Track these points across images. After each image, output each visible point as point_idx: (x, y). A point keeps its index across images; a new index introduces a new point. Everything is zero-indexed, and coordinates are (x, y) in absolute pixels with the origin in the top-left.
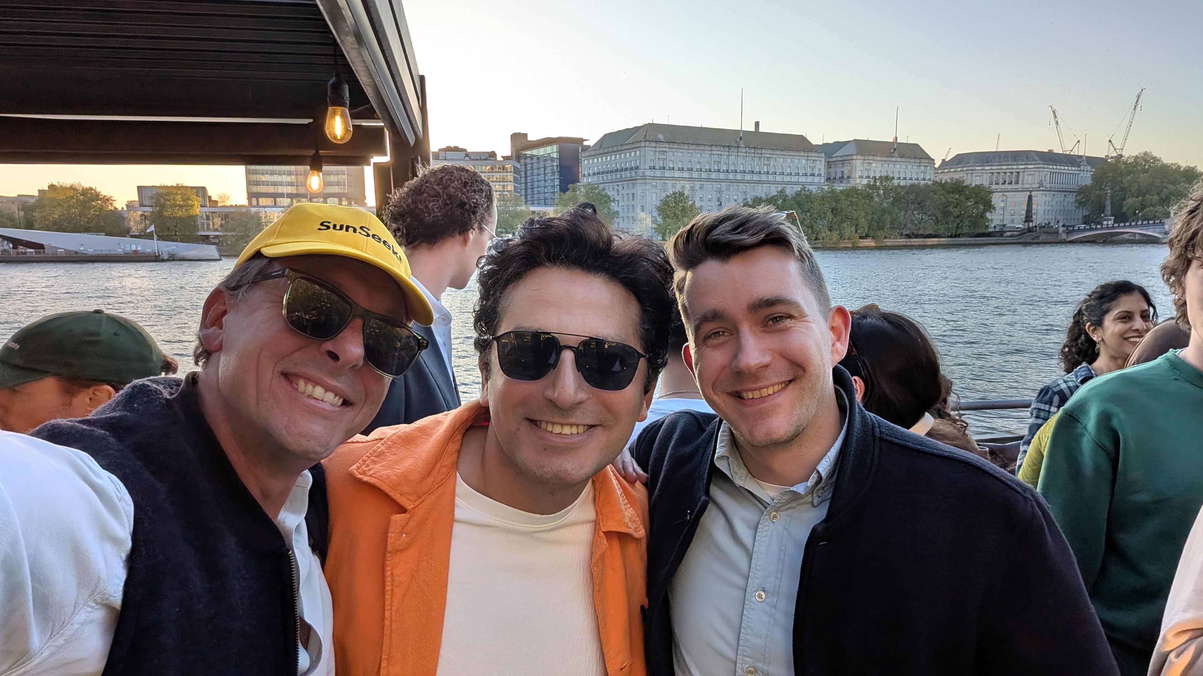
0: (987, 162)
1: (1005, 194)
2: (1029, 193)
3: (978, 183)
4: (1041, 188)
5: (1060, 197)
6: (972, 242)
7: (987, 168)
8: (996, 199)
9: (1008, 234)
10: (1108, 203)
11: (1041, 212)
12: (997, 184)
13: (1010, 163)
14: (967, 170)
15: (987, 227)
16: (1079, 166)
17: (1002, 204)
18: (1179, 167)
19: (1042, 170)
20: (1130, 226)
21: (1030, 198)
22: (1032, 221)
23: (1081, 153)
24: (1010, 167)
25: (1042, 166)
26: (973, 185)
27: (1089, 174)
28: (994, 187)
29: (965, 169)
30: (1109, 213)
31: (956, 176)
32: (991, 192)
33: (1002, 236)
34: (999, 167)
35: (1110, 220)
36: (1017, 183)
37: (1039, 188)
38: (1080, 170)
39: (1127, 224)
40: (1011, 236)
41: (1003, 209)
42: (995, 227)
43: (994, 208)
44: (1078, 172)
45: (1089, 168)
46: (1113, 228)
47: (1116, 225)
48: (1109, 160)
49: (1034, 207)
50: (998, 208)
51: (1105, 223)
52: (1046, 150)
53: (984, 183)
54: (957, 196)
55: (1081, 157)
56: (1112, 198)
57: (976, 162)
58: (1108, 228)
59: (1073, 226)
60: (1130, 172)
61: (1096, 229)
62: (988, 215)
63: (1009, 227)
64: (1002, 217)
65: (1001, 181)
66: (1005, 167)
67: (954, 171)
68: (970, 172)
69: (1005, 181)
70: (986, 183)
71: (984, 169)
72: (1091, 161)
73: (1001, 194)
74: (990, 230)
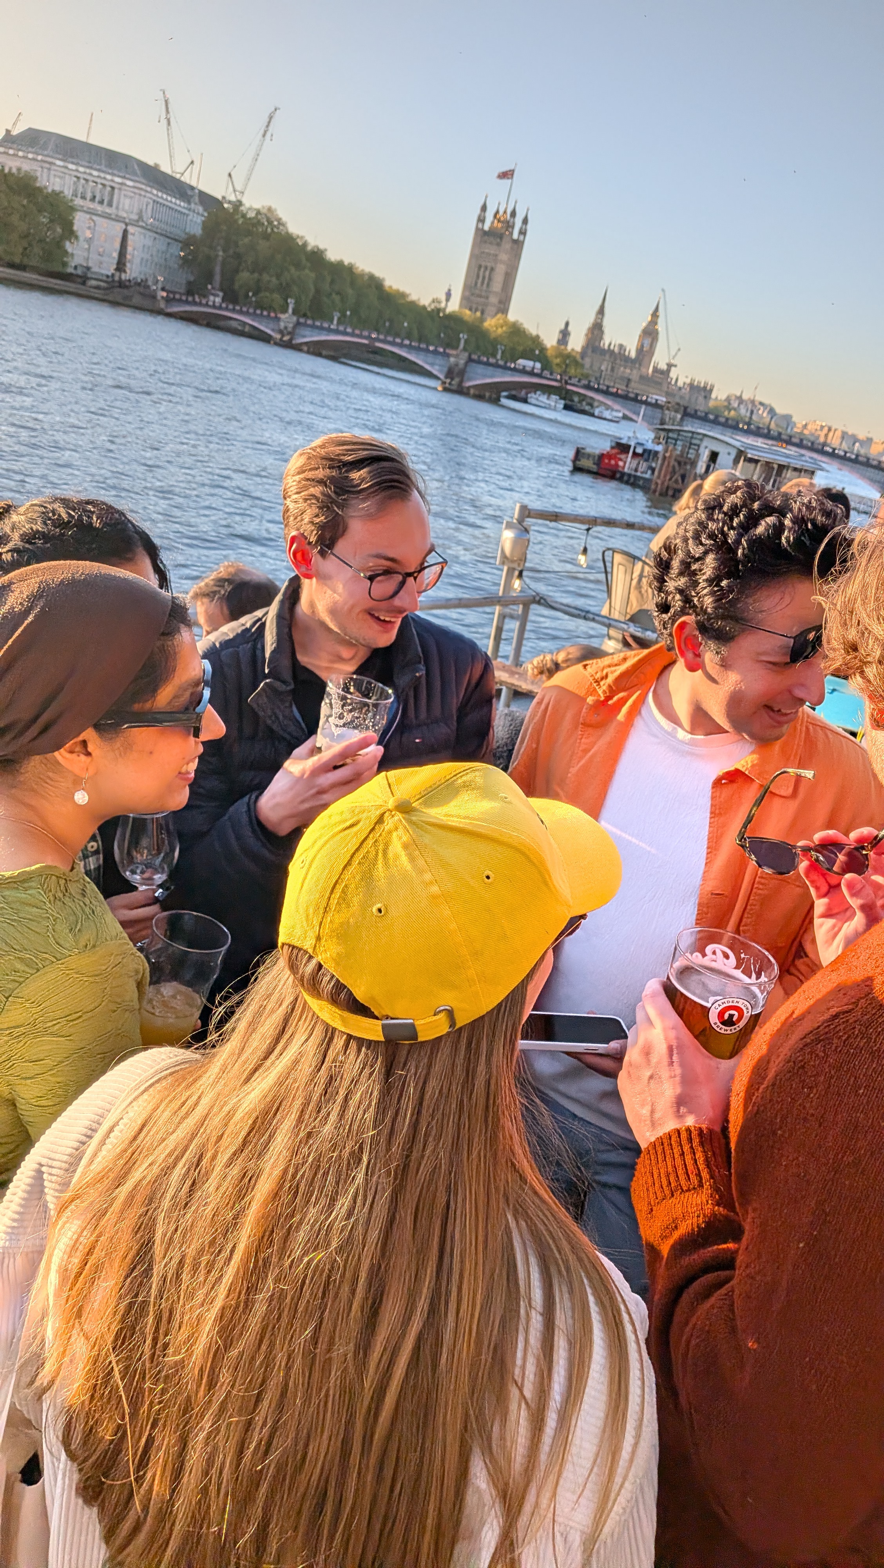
0: (72, 157)
1: (94, 218)
2: (124, 226)
3: (57, 188)
4: (141, 223)
5: (161, 244)
6: (44, 284)
7: (71, 166)
8: (80, 221)
9: (93, 283)
10: (218, 269)
11: (137, 261)
12: (83, 198)
13: (104, 168)
14: (42, 161)
15: (65, 264)
16: (189, 203)
17: (88, 234)
18: (305, 244)
19: (143, 193)
20: (241, 312)
21: (125, 232)
22: (125, 272)
23: (194, 183)
24: (102, 175)
25: (143, 187)
26: (50, 190)
27: (199, 220)
28: (78, 202)
29: (40, 158)
30: (217, 285)
31: (26, 167)
32: (73, 209)
33: (84, 283)
34: (88, 171)
35: (218, 296)
36: (110, 204)
37: (138, 221)
38: (190, 210)
39: (238, 308)
40: (98, 288)
41: (89, 241)
42: (76, 268)
43: (77, 237)
44: (186, 212)
45: (200, 209)
46: (220, 308)
47: (224, 305)
48: (226, 206)
49: (130, 249)
50: (81, 239)
51: (212, 298)
52: (151, 163)
53: (66, 192)
54: (25, 202)
55: (192, 188)
56: (223, 264)
57: (57, 153)
58: (214, 307)
59: (174, 293)
60: (249, 233)
61: (200, 304)
62: (68, 246)
63: (95, 273)
64: (86, 254)
65: (89, 196)
66: (95, 173)
67: (24, 157)
68: (47, 166)
69: (94, 197)
70: (68, 193)
71: (66, 167)
72: (206, 199)
73: (88, 216)
74: (70, 270)
